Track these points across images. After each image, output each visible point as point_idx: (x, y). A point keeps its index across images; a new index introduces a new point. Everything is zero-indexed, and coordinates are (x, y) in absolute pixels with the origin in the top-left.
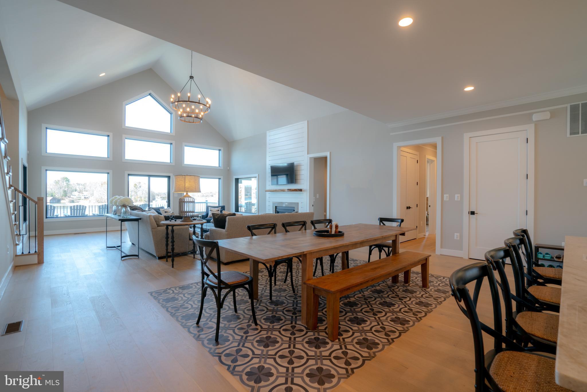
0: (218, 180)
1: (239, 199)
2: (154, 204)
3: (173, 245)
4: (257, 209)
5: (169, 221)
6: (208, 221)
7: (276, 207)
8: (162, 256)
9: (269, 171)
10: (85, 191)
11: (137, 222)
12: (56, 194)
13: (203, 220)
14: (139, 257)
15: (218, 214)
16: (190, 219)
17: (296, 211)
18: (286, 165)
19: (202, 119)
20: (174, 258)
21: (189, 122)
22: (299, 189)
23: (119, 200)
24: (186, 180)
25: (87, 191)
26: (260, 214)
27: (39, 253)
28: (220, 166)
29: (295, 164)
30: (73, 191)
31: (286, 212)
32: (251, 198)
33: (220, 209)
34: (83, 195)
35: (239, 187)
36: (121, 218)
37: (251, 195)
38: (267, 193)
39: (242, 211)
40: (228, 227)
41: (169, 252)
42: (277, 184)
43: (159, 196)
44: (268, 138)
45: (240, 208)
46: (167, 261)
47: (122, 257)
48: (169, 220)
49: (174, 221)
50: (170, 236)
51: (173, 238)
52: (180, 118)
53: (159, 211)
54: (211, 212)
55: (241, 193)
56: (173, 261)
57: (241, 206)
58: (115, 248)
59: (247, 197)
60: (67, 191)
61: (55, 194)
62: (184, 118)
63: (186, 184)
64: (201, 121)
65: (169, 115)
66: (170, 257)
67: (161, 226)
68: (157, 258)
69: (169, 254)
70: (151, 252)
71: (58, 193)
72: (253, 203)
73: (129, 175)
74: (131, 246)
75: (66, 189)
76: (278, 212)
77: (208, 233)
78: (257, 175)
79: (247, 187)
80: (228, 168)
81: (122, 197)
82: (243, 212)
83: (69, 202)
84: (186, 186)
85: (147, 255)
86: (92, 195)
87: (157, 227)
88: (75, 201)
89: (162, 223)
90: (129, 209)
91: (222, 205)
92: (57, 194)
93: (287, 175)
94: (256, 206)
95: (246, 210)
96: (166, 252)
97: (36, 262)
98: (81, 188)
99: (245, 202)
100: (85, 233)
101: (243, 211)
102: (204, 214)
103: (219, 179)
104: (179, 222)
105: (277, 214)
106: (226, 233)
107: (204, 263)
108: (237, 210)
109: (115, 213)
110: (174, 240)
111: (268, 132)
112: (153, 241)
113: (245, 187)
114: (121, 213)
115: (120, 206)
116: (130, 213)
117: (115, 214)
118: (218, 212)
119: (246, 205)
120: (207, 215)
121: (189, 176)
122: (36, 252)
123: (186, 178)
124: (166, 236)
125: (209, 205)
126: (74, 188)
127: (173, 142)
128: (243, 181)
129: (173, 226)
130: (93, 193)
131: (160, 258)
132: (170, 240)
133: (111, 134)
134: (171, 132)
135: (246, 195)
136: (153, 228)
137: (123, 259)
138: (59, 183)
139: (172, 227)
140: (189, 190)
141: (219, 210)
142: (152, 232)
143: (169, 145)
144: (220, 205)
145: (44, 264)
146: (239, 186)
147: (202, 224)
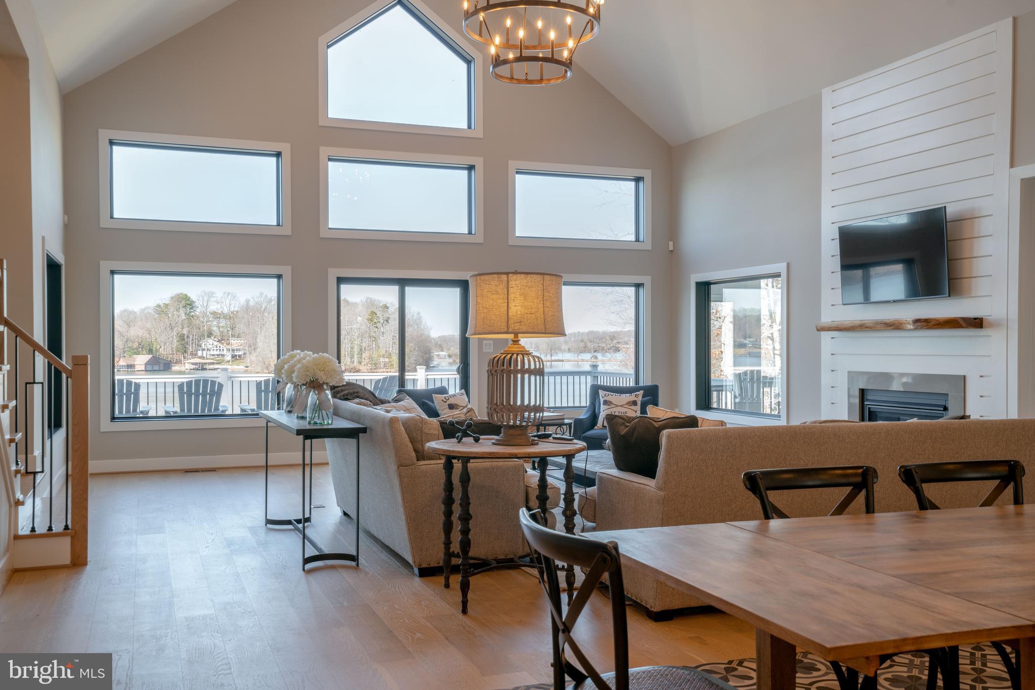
0: (633, 289)
1: (713, 361)
2: (419, 379)
3: (465, 532)
4: (782, 399)
5: (455, 440)
6: (595, 444)
7: (863, 392)
8: (433, 565)
9: (830, 249)
10: (233, 336)
11: (354, 441)
12: (161, 347)
13: (575, 441)
14: (358, 565)
15: (630, 419)
16: (525, 435)
17: (953, 411)
18: (902, 220)
19: (571, 63)
20: (470, 579)
21: (527, 81)
22: (970, 318)
23: (299, 366)
24: (511, 290)
25: (238, 337)
26: (796, 422)
27: (76, 532)
28: (641, 238)
29: (951, 211)
30: (202, 337)
31: (912, 416)
32: (758, 356)
33: (639, 397)
34: (229, 347)
35: (712, 317)
36: (304, 425)
37: (757, 345)
38: (825, 336)
39: (724, 407)
40: (666, 473)
41: (453, 555)
42: (867, 299)
43: (442, 350)
44: (828, 116)
45: (715, 394)
46: (447, 586)
47: (307, 561)
48: (454, 437)
49: (471, 440)
50: (457, 494)
51: (466, 502)
52: (494, 67)
53: (430, 403)
54: (606, 407)
55: (722, 339)
56: (465, 587)
57: (720, 388)
58: (291, 527)
59: (742, 351)
60: (188, 337)
61: (159, 346)
62: (508, 65)
63: (511, 305)
64: (566, 72)
65: (464, 66)
66: (455, 569)
67: (430, 458)
68: (416, 571)
69: (455, 561)
70: (397, 549)
71: (165, 344)
72: (765, 377)
73: (340, 280)
74: (341, 523)
75: (185, 332)
76: (873, 416)
77: (591, 490)
78: (781, 267)
79: (740, 315)
80: (671, 243)
81: (311, 353)
82: (726, 410)
83: (194, 369)
84: (510, 314)
85: (384, 556)
86: (253, 347)
87: (415, 460)
88: (208, 367)
89: (430, 448)
90: (330, 396)
91: (650, 384)
92: (162, 345)
93: (908, 263)
94: (778, 388)
95: (739, 403)
96: (445, 554)
97: (67, 559)
98: (223, 327)
99: (733, 372)
100: (213, 470)
101: (729, 407)
102: (583, 415)
103: (638, 286)
104: (487, 445)
105: (867, 423)
106: (662, 493)
107: (561, 627)
108: (704, 402)
109: (289, 409)
110: (468, 510)
111: (826, 93)
112: (402, 510)
113: (735, 317)
114: (306, 407)
115: (303, 385)
116: (331, 410)
117: (290, 412)
118: (633, 407)
119: (740, 382)
120: (594, 417)
121: (523, 276)
122: (66, 528)
123: (512, 283)
124: (444, 494)
125: (601, 381)
126: (205, 328)
127: (478, 162)
128: (727, 292)
129: (466, 459)
130: (257, 342)
131: (425, 573)
132: (457, 510)
133: (285, 148)
134: (469, 127)
135: (738, 345)
136: (401, 465)
137: (309, 566)
138: (166, 314)
139: (463, 464)
140: (524, 329)
141: (634, 403)
142: (401, 477)
143: (466, 172)
144: (641, 384)
145: (88, 567)
146: (713, 311)
147: (569, 456)
